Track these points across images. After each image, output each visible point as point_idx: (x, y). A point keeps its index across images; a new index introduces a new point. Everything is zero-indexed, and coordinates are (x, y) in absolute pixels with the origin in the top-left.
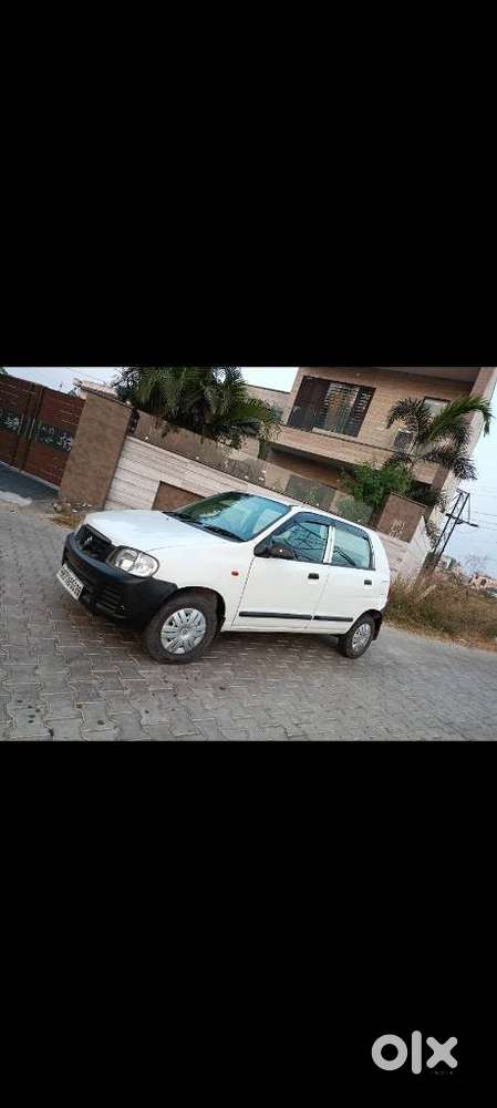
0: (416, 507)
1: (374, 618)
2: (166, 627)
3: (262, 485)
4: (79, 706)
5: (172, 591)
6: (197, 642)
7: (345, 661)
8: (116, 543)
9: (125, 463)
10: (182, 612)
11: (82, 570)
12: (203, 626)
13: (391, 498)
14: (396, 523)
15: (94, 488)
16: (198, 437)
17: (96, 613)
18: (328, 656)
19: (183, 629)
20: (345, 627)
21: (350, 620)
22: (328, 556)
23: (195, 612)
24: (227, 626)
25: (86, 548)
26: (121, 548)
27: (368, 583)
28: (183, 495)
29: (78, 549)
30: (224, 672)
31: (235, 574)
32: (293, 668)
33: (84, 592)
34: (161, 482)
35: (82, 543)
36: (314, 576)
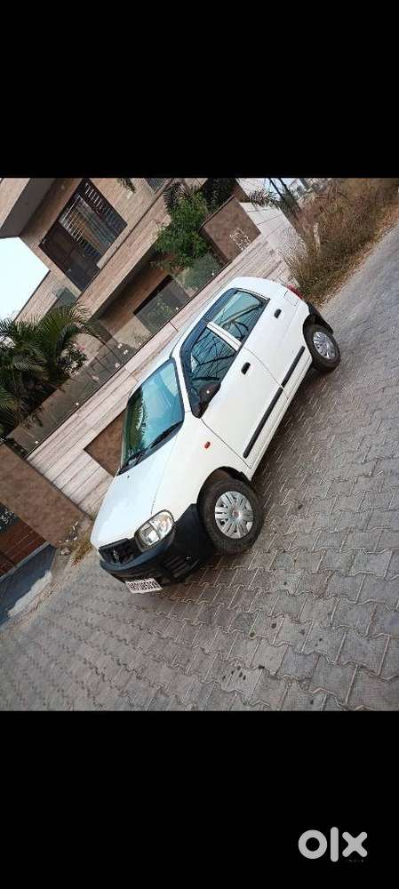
0: (230, 206)
1: (314, 323)
2: (223, 529)
3: (132, 353)
4: (252, 635)
5: (195, 509)
6: (249, 507)
7: (337, 372)
8: (131, 536)
9: (51, 473)
10: (217, 509)
11: (138, 573)
12: (238, 495)
13: (207, 229)
14: (234, 236)
15: (62, 513)
16: (57, 393)
17: (181, 580)
18: (324, 385)
19: (231, 514)
20: (307, 358)
21: (303, 349)
22: (234, 343)
23: (223, 497)
24: (249, 474)
25: (121, 560)
26: (137, 534)
27: (278, 314)
28: (106, 436)
29: (119, 567)
30: (287, 498)
31: (208, 445)
32: (315, 429)
33: (159, 580)
34: (85, 449)
35: (115, 560)
36: (246, 368)
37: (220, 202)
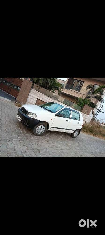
0: (90, 108)
1: (79, 130)
2: (37, 129)
3: (58, 101)
4: (20, 142)
5: (39, 122)
6: (43, 132)
7: (73, 139)
8: (28, 111)
9: (30, 94)
10: (40, 126)
11: (21, 116)
12: (44, 129)
13: (85, 106)
14: (86, 111)
15: (24, 99)
16: (46, 90)
17: (24, 125)
18: (69, 137)
19: (40, 129)
20: (73, 132)
21: (74, 130)
22: (71, 117)
23: (43, 126)
24: (49, 130)
25: (23, 112)
26: (30, 112)
27: (78, 123)
28: (42, 102)
29: (21, 112)
30: (48, 138)
31: (51, 119)
32: (62, 139)
33: (22, 120)
34: (38, 99)
35: (22, 111)
36: (67, 121)
37: (90, 106)
